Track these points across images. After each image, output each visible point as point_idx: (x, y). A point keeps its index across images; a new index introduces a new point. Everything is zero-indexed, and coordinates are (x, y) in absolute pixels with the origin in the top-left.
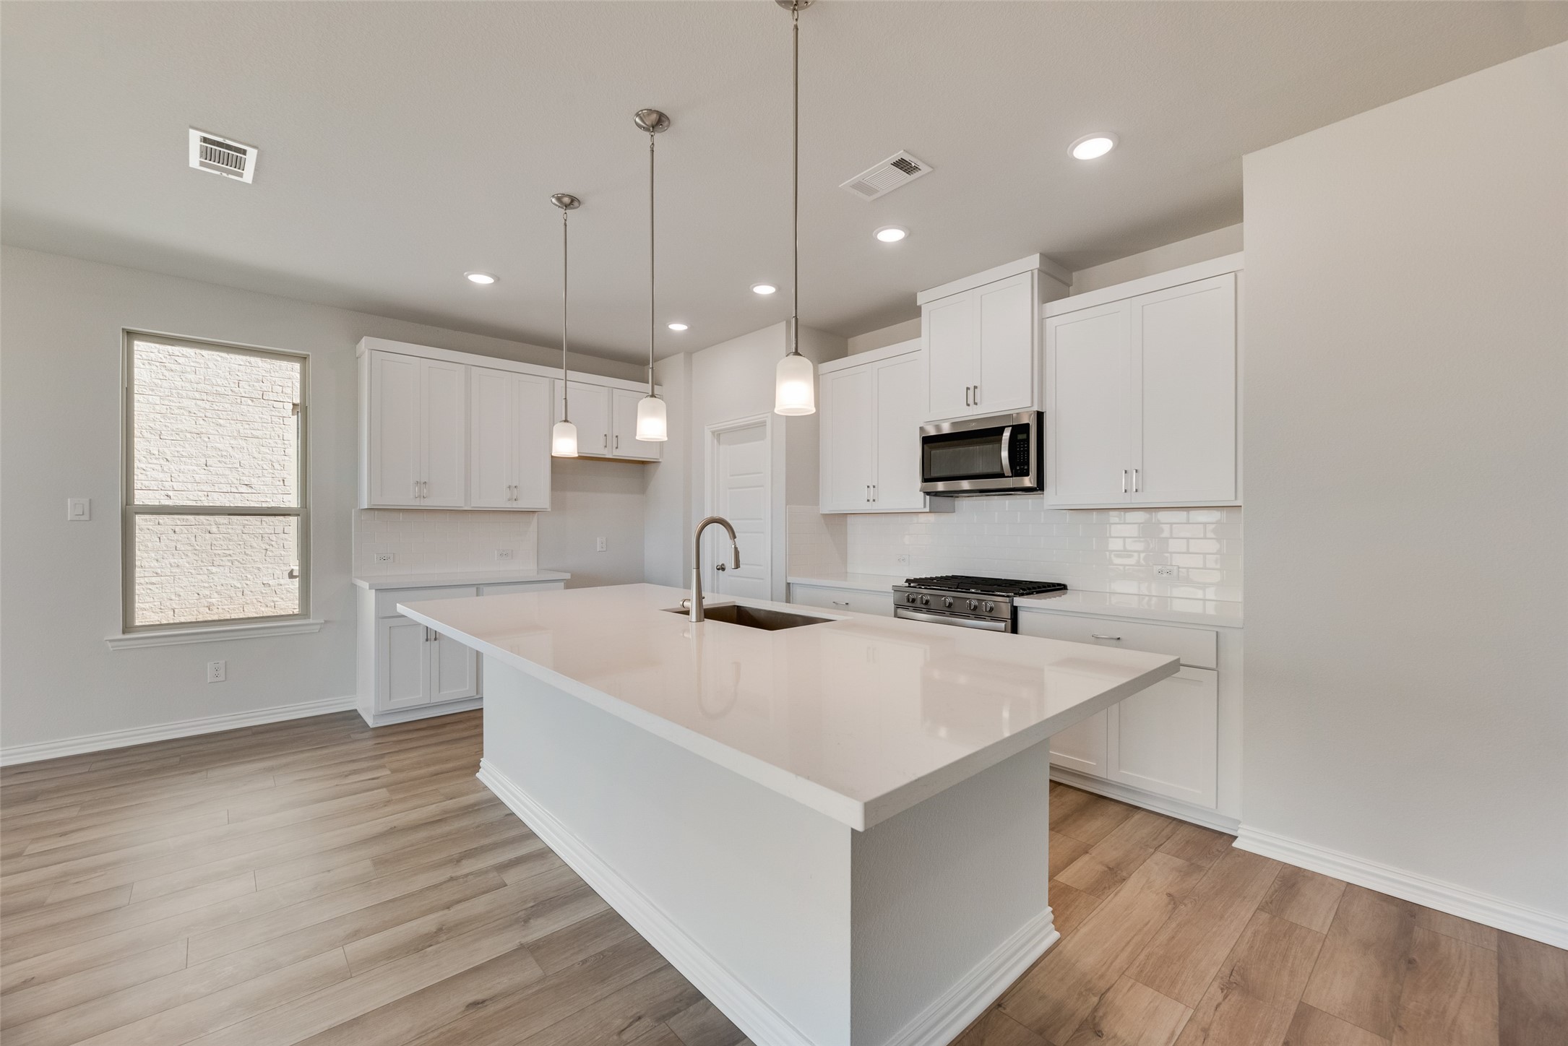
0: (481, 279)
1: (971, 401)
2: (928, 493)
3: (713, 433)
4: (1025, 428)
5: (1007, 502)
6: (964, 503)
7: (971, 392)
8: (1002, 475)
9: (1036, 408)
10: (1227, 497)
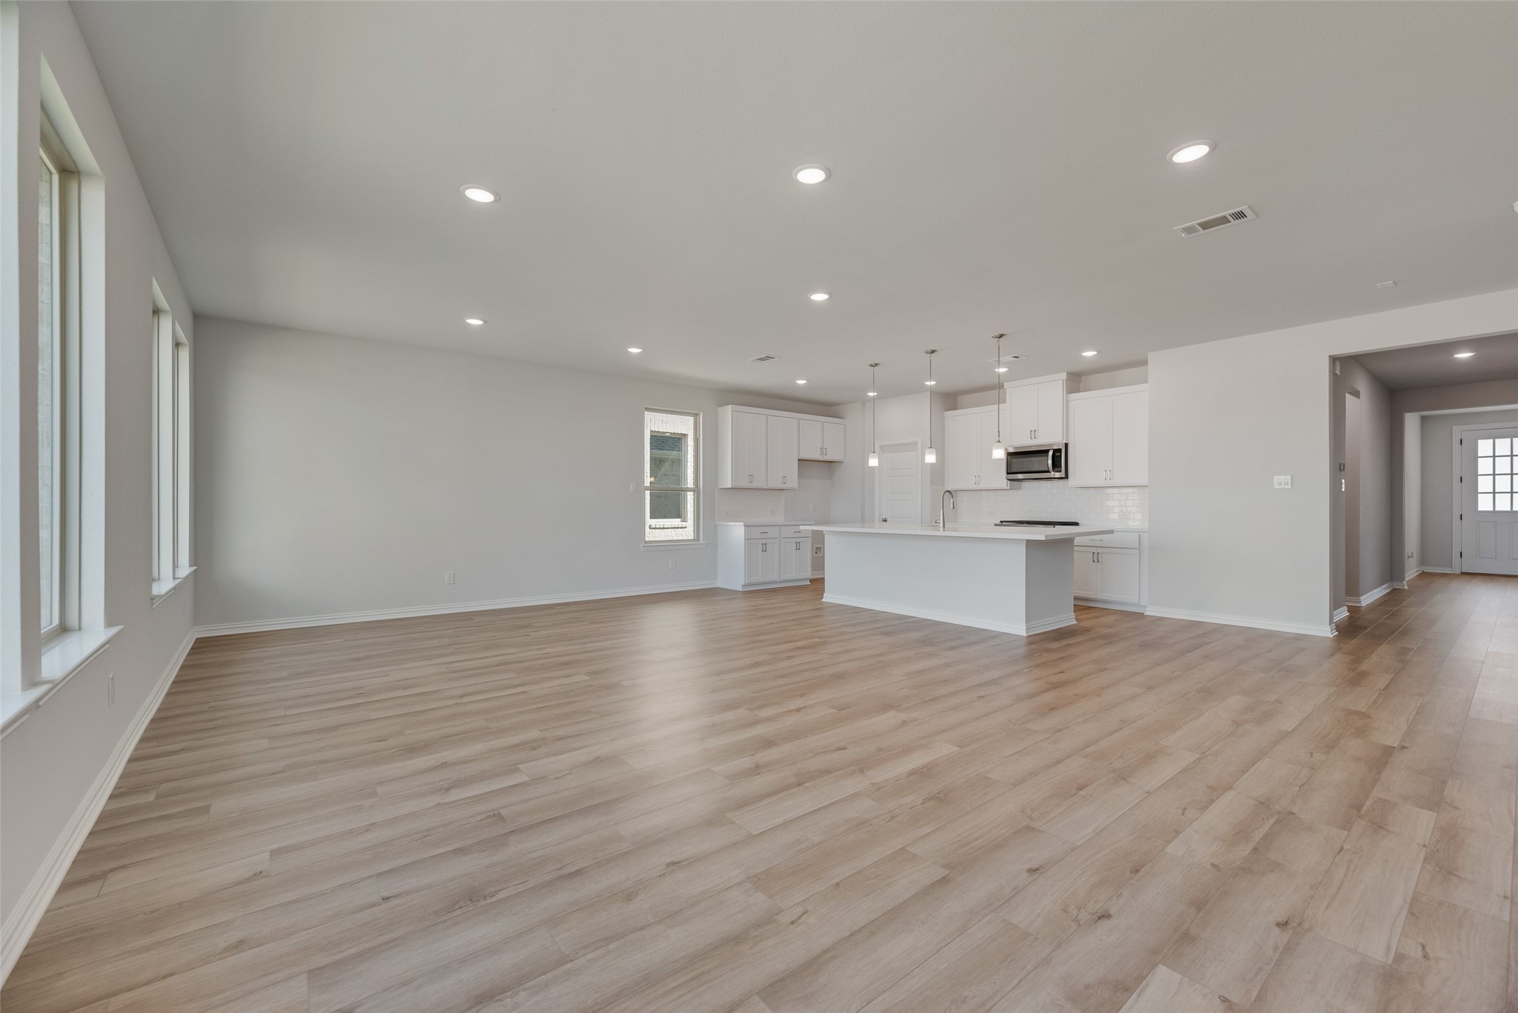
0: (801, 382)
1: (1033, 437)
2: (1009, 480)
3: (880, 446)
4: (1060, 450)
5: (1049, 484)
6: (1026, 484)
7: (1033, 433)
8: (1048, 472)
9: (1065, 442)
10: (1145, 481)
